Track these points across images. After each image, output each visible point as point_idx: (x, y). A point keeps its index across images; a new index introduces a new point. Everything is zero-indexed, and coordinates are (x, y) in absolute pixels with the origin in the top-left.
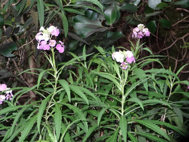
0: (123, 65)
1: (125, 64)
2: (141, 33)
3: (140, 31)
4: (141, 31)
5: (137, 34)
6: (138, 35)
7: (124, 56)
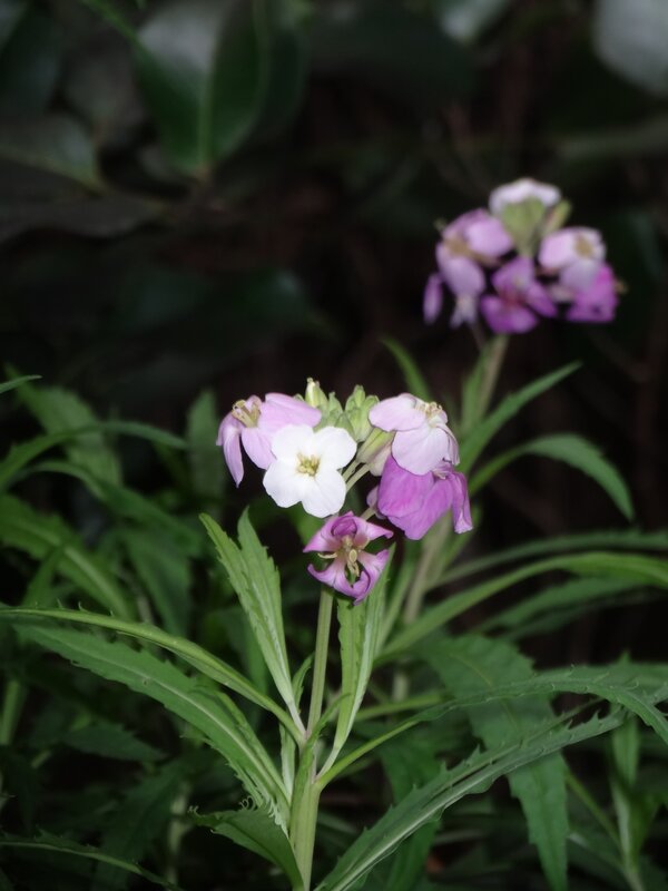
0: (341, 548)
1: (363, 538)
2: (519, 276)
3: (510, 256)
4: (526, 256)
5: (475, 279)
6: (489, 290)
7: (360, 444)
